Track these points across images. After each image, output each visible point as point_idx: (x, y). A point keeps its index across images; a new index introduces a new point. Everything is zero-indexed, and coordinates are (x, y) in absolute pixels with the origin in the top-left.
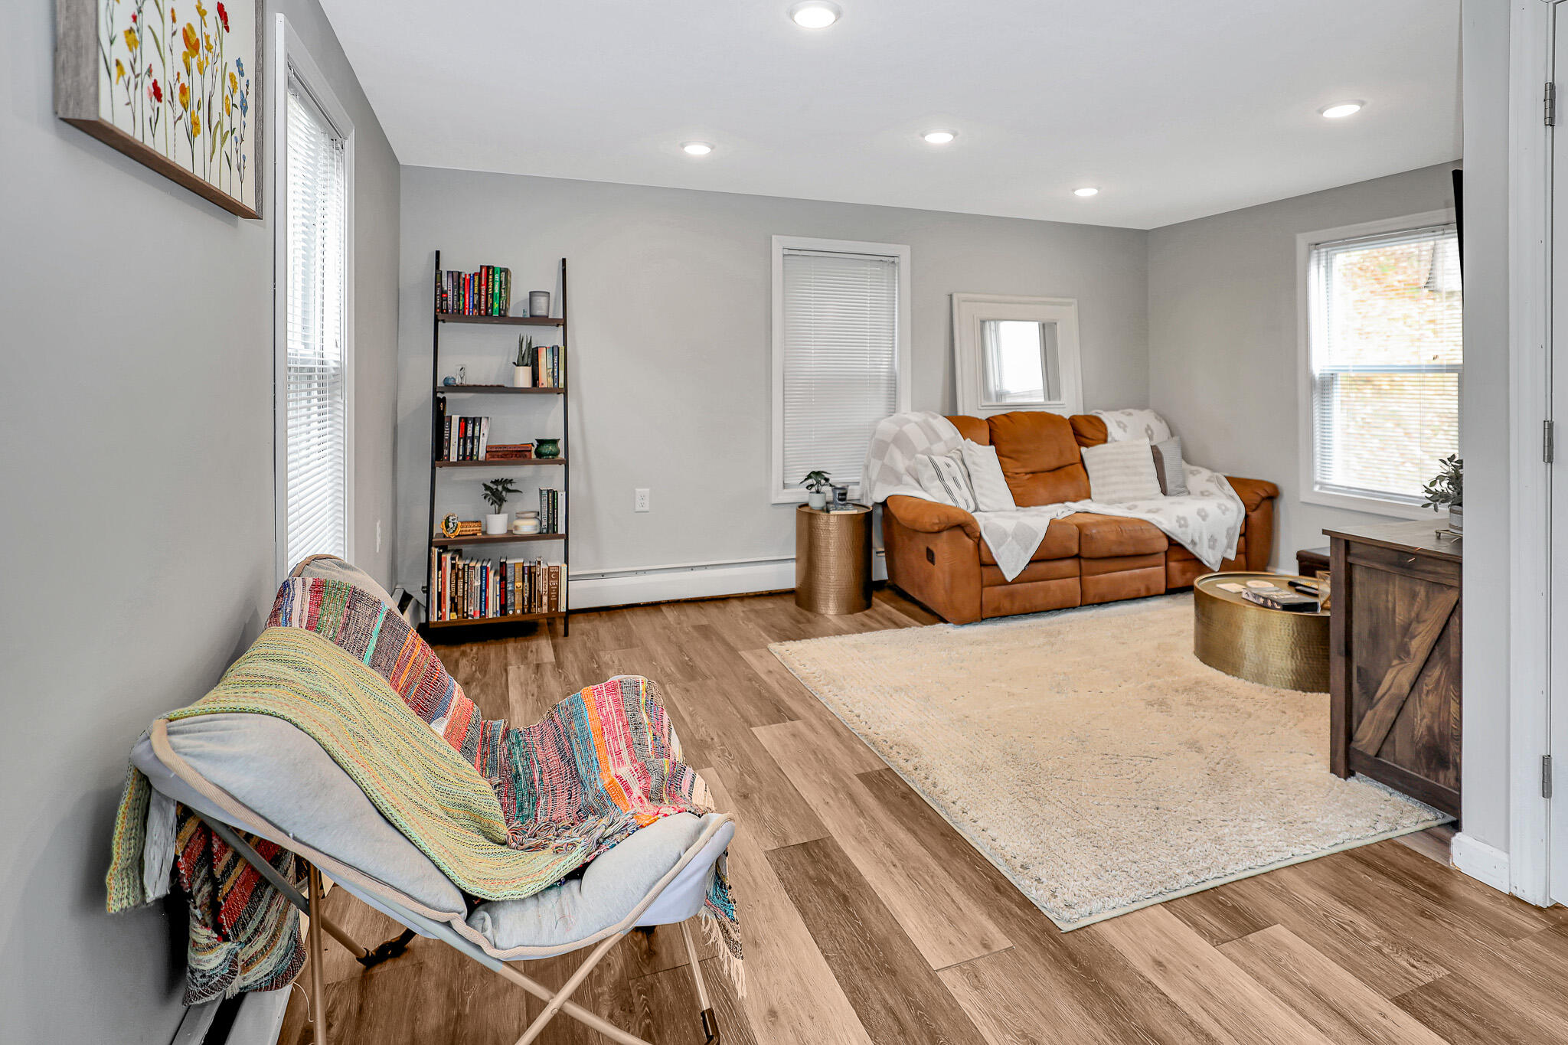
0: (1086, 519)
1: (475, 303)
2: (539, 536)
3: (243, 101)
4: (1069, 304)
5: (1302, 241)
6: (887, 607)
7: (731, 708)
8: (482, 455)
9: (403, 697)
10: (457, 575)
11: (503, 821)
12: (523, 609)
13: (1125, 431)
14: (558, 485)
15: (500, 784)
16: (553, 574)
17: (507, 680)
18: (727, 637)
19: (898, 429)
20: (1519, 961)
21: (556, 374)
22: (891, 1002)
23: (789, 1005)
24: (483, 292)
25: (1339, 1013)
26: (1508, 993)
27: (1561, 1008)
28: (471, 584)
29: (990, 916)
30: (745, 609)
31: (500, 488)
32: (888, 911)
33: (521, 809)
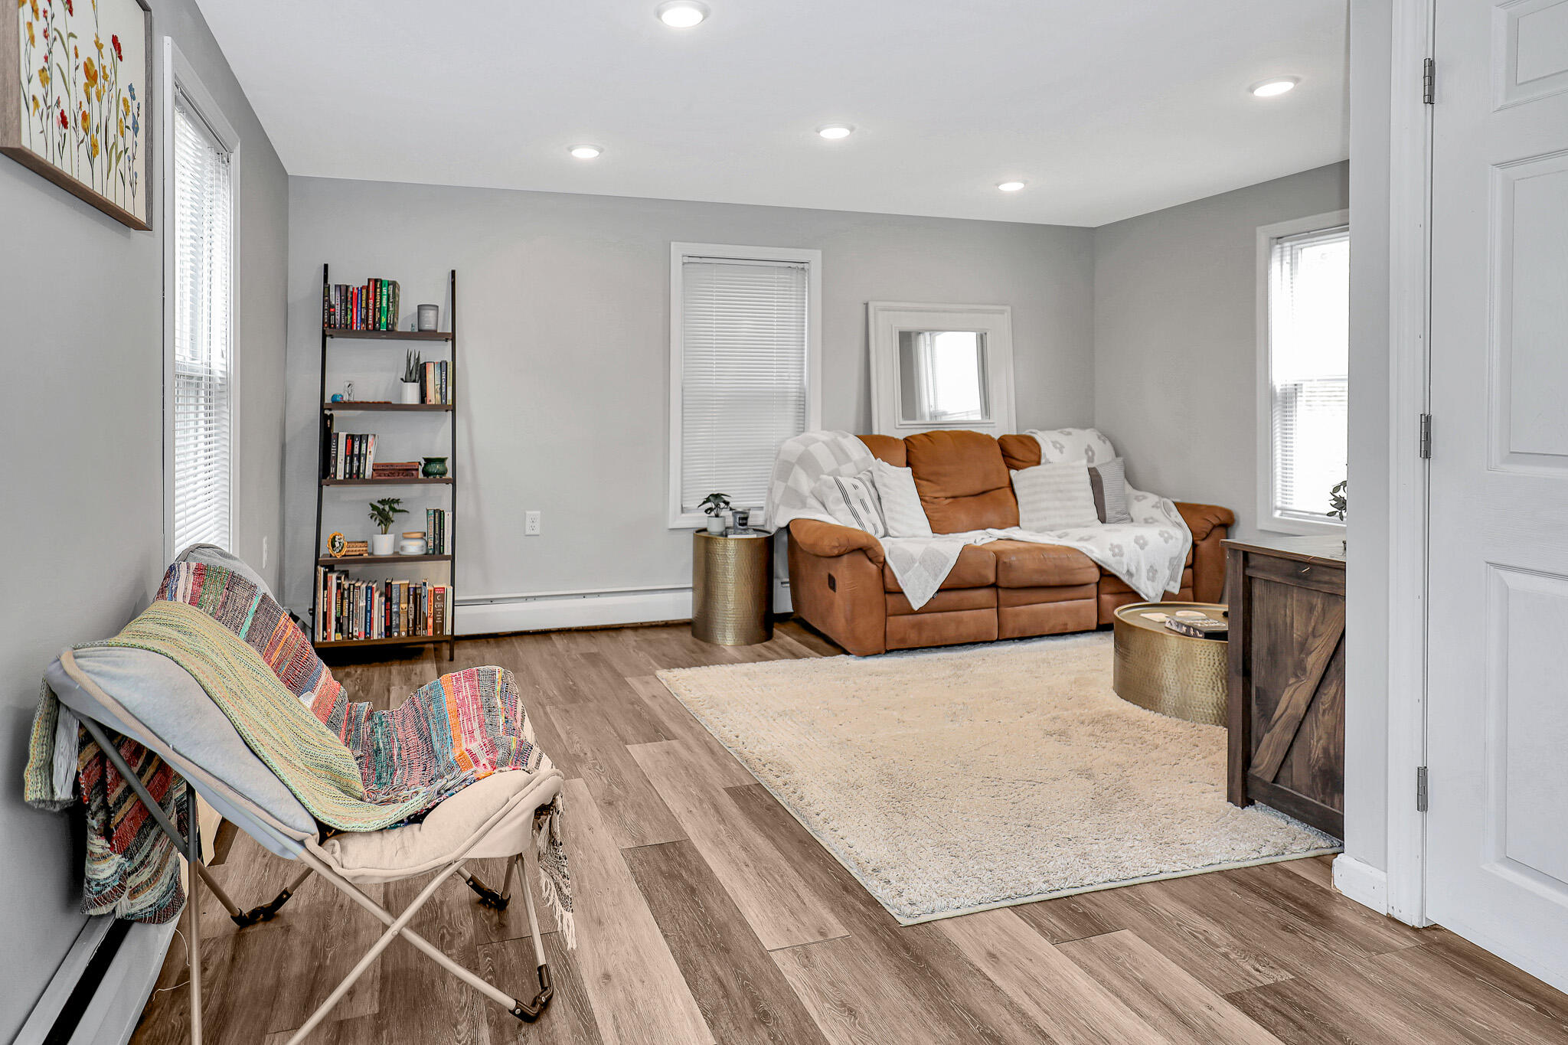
0: (1009, 546)
1: (363, 317)
2: (425, 557)
3: (135, 122)
4: (1002, 312)
5: (1263, 235)
6: (789, 639)
7: (608, 728)
8: (369, 473)
9: (275, 672)
10: (342, 595)
11: (360, 781)
12: (408, 631)
13: (1062, 452)
14: (446, 506)
15: (361, 757)
16: (439, 595)
17: (389, 699)
18: (615, 665)
19: (802, 448)
20: (1373, 971)
21: (444, 391)
22: (720, 973)
23: (624, 972)
24: (371, 306)
25: (1164, 1004)
26: (1351, 997)
27: (1402, 1012)
28: (357, 605)
29: (832, 910)
30: (638, 639)
31: (387, 508)
32: (732, 901)
33: (380, 778)
